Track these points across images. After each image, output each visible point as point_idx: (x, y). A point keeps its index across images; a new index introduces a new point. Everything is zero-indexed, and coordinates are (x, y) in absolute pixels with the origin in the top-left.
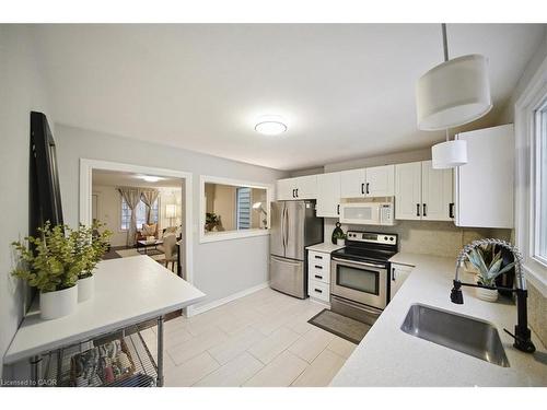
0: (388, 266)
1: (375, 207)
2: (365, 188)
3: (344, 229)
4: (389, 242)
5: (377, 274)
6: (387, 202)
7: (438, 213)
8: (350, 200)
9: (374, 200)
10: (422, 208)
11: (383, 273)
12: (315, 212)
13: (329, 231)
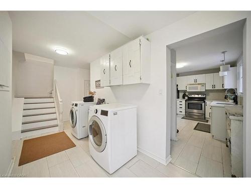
0: (205, 102)
1: (199, 86)
2: (196, 81)
3: (187, 94)
4: (203, 97)
5: (201, 104)
6: (203, 85)
7: (218, 87)
8: (190, 85)
9: (199, 84)
10: (214, 86)
11: (203, 104)
12: (177, 88)
13: (181, 95)
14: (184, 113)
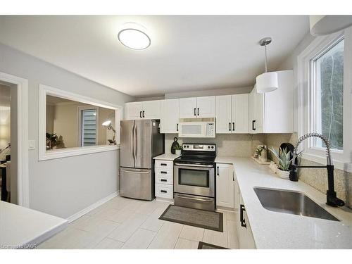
0: (215, 167)
1: (204, 124)
2: (196, 112)
3: (180, 142)
4: (211, 150)
5: (208, 172)
6: (211, 121)
8: (186, 120)
9: (203, 120)
10: (232, 126)
11: (212, 171)
12: (159, 129)
13: (168, 144)
14: (170, 195)
